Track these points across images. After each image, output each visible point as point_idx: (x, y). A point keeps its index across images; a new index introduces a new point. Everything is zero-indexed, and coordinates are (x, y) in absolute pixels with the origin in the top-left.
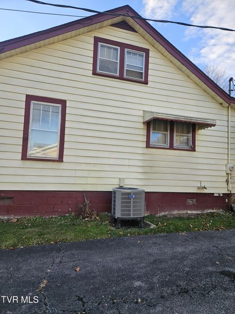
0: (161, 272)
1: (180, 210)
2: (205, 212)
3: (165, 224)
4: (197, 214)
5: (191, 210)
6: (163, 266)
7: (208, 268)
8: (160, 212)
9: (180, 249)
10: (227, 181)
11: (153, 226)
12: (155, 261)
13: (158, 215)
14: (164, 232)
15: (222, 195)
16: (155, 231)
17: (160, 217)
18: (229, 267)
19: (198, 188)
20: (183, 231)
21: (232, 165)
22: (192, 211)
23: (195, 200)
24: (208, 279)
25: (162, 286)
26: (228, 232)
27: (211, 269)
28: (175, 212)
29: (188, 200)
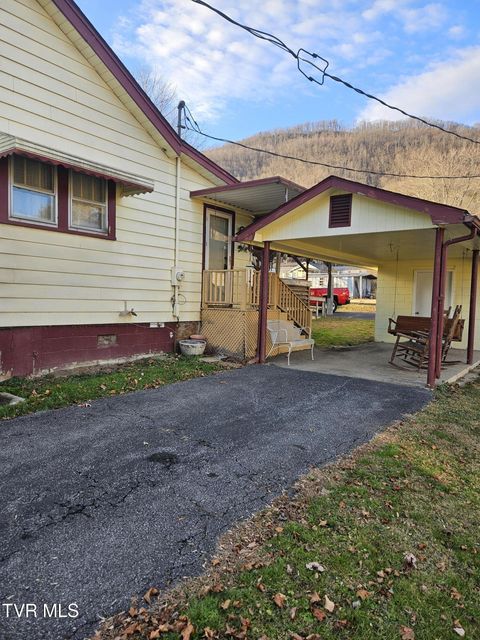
0: (28, 489)
1: (84, 361)
2: (134, 359)
3: (48, 391)
4: (118, 365)
5: (105, 357)
6: (33, 475)
7: (128, 457)
8: (37, 370)
9: (76, 435)
10: (173, 300)
11: (17, 400)
12: (15, 471)
13: (32, 377)
14: (43, 408)
15: (163, 326)
16: (20, 411)
17: (36, 380)
18: (164, 446)
19: (121, 314)
20: (84, 400)
21: (181, 271)
22: (108, 359)
23: (114, 338)
24: (126, 476)
25: (28, 514)
26: (169, 388)
27: (132, 456)
28: (73, 366)
29: (101, 338)
